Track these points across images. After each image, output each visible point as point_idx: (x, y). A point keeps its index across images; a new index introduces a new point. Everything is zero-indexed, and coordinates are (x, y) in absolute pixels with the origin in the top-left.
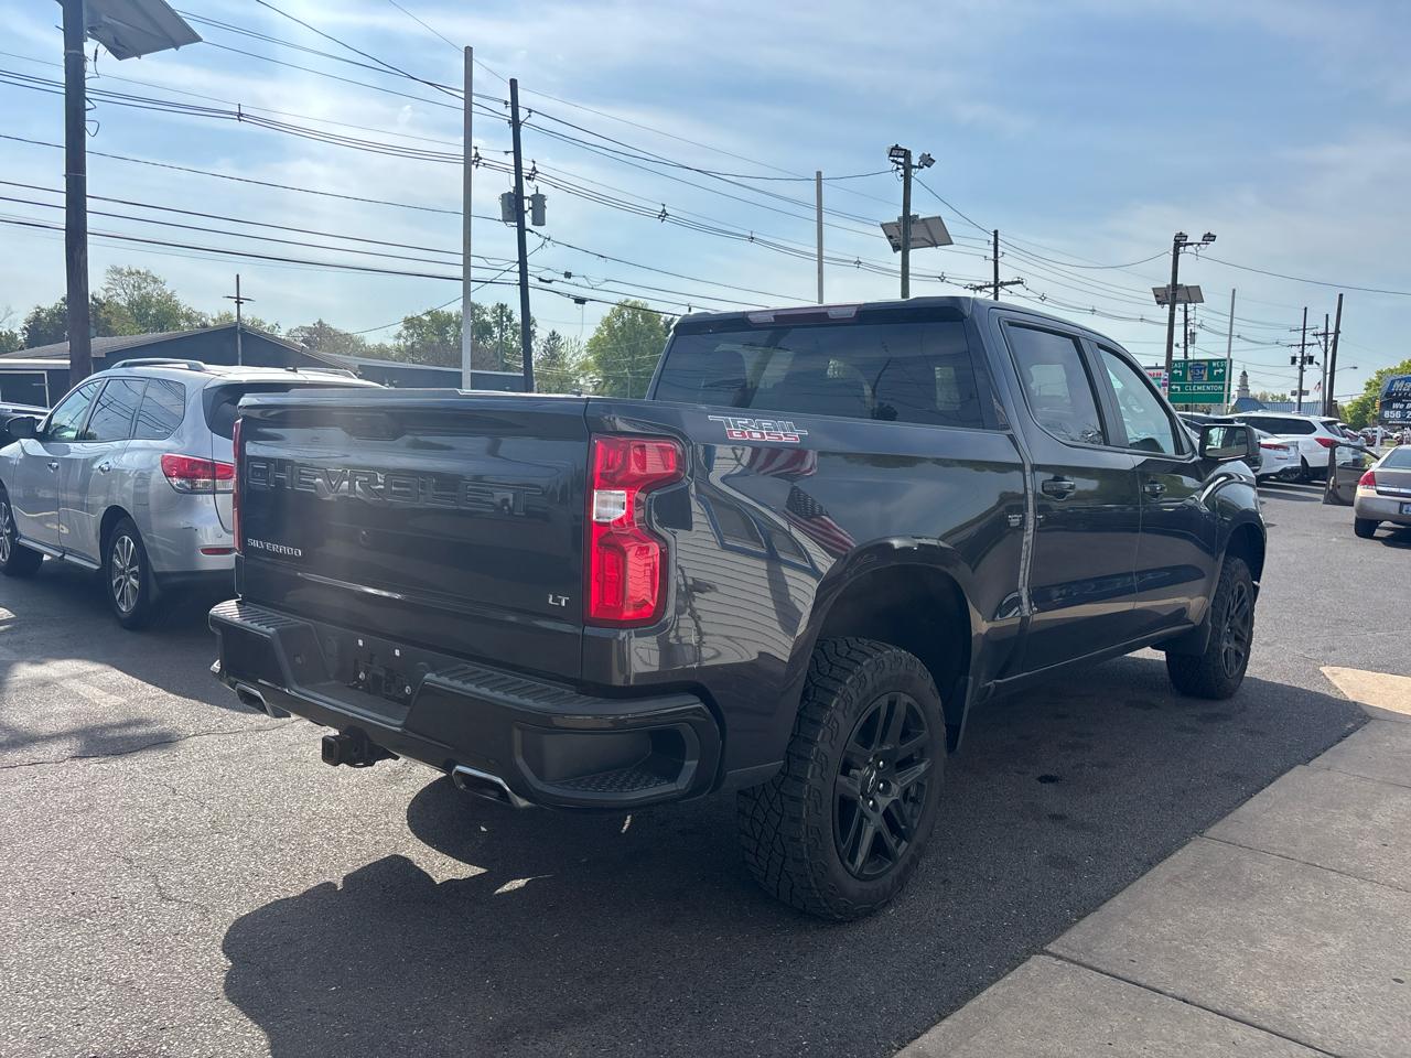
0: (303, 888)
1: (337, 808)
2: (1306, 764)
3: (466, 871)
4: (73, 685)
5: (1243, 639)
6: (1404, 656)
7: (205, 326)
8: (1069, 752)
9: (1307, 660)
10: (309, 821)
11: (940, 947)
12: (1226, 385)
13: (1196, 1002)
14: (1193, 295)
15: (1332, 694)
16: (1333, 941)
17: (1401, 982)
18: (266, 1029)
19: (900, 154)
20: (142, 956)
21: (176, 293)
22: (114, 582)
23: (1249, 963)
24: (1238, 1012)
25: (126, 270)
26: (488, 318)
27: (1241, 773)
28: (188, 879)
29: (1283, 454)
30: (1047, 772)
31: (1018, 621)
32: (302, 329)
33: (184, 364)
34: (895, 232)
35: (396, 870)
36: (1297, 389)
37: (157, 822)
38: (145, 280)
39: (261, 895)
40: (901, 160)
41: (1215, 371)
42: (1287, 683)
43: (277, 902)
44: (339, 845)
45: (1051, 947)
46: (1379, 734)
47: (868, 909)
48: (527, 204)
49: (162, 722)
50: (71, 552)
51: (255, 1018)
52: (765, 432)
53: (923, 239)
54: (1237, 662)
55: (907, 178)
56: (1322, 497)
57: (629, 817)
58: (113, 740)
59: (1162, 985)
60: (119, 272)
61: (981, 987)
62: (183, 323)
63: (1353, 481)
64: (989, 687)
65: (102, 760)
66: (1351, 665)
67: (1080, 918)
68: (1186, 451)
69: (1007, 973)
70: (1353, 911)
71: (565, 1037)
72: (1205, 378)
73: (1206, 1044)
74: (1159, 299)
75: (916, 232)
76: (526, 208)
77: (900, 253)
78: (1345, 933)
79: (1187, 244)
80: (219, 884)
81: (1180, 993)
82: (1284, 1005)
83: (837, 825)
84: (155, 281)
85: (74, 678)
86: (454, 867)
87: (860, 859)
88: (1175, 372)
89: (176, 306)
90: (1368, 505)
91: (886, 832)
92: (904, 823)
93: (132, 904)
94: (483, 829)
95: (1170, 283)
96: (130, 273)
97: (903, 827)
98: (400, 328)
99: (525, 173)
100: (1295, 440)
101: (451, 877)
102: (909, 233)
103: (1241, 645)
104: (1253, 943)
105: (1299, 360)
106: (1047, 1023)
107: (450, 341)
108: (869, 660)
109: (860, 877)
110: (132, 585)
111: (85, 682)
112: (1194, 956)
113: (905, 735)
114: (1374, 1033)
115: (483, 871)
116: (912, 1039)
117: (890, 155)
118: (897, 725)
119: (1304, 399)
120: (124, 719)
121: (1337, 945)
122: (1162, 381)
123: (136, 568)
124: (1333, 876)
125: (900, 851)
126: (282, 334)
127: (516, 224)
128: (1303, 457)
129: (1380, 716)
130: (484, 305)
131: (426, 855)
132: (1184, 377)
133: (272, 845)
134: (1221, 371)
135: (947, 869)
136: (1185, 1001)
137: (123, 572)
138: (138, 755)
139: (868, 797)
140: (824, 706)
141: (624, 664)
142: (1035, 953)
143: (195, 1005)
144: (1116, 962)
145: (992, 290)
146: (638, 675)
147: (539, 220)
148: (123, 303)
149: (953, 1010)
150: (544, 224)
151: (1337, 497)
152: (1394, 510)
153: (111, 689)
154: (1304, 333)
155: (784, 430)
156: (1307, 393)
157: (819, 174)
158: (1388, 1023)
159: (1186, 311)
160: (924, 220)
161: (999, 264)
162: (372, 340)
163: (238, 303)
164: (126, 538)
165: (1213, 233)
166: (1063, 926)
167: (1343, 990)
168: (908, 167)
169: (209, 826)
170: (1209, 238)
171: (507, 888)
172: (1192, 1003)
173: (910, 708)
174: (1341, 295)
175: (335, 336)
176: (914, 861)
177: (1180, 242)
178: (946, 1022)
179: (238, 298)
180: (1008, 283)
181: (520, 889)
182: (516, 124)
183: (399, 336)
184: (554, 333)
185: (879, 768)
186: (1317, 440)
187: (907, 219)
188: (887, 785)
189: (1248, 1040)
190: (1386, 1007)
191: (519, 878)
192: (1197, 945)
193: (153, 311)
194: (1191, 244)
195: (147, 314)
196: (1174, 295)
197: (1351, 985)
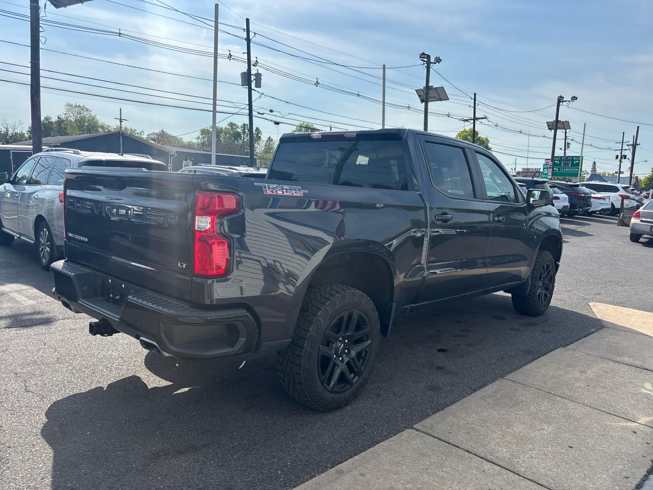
0: (89, 389)
1: (115, 354)
2: (564, 347)
3: (164, 383)
4: (15, 295)
5: (549, 289)
6: (632, 299)
7: (109, 131)
8: (456, 338)
9: (585, 299)
10: (100, 359)
11: (365, 424)
12: (580, 169)
13: (473, 452)
14: (566, 126)
15: (590, 315)
16: (546, 428)
17: (572, 447)
18: (53, 449)
19: (425, 57)
20: (10, 416)
21: (97, 116)
22: (40, 249)
23: (503, 436)
24: (490, 457)
25: (74, 105)
26: (239, 130)
27: (532, 350)
28: (40, 383)
29: (602, 201)
30: (443, 347)
31: (420, 278)
32: (154, 134)
33: (71, 151)
34: (422, 94)
35: (134, 382)
36: (618, 171)
37: (33, 358)
38: (83, 110)
39: (69, 391)
40: (426, 60)
41: (575, 162)
42: (571, 310)
43: (75, 394)
44: (111, 371)
45: (415, 426)
46: (605, 334)
47: (338, 406)
48: (253, 78)
49: (49, 313)
50: (24, 235)
51: (51, 445)
52: (284, 191)
53: (435, 97)
54: (545, 300)
55: (428, 68)
56: (617, 222)
57: (244, 362)
58: (25, 320)
59: (460, 444)
60: (71, 106)
61: (378, 442)
62: (100, 130)
63: (631, 216)
64: (407, 308)
65: (18, 329)
66: (605, 302)
67: (434, 413)
68: (520, 201)
69: (392, 436)
70: (561, 415)
71: (183, 458)
72: (570, 165)
73: (471, 471)
74: (549, 127)
75: (431, 94)
76: (252, 79)
77: (424, 103)
78: (554, 425)
79: (563, 101)
80: (52, 386)
81: (466, 448)
82: (513, 455)
83: (320, 368)
84: (87, 110)
85: (16, 292)
86: (159, 382)
87: (332, 383)
88: (556, 162)
89: (97, 122)
90: (636, 227)
91: (347, 373)
92: (357, 368)
93: (12, 392)
94: (177, 365)
95: (555, 120)
96: (76, 107)
97: (356, 370)
98: (198, 134)
99: (252, 63)
100: (609, 195)
101: (156, 386)
102: (429, 94)
103: (548, 292)
104: (508, 427)
105: (619, 157)
106: (402, 459)
107: (221, 141)
108: (339, 295)
109: (332, 391)
110: (47, 251)
111: (20, 294)
112: (479, 432)
113: (358, 328)
114: (550, 470)
115: (171, 383)
116: (339, 464)
117: (420, 57)
118: (353, 324)
119: (621, 175)
120: (32, 311)
121: (548, 429)
122: (549, 166)
123: (49, 243)
124: (558, 398)
125: (354, 381)
126: (145, 136)
127: (247, 87)
128: (612, 203)
129: (609, 326)
130: (238, 124)
131: (148, 376)
132: (560, 165)
133: (80, 370)
134: (577, 162)
135: (381, 390)
136: (468, 452)
137: (43, 245)
138: (34, 327)
139: (338, 356)
140: (315, 315)
141: (211, 294)
142: (408, 428)
143: (27, 438)
144: (443, 433)
145: (472, 121)
146: (218, 300)
147: (258, 85)
148: (73, 120)
149: (362, 452)
150: (260, 87)
151: (623, 222)
152: (648, 229)
153: (30, 297)
154: (622, 144)
155: (295, 190)
156: (623, 173)
157: (384, 66)
158: (558, 466)
159: (566, 133)
160: (435, 88)
161: (476, 109)
162: (186, 139)
163: (121, 121)
164: (45, 229)
165: (576, 96)
166: (426, 416)
167: (543, 450)
168: (429, 63)
169: (56, 360)
170: (574, 98)
171: (179, 391)
172: (470, 453)
173: (360, 316)
174: (638, 127)
175: (169, 137)
176: (362, 386)
177: (560, 100)
178: (356, 457)
179: (121, 119)
180: (480, 118)
181: (185, 392)
182: (248, 40)
183: (198, 138)
184: (270, 138)
185: (345, 343)
186: (620, 195)
187: (428, 88)
188: (349, 351)
189: (491, 470)
190: (560, 459)
191: (186, 387)
192: (482, 427)
193: (86, 124)
194: (566, 101)
195: (84, 126)
196: (557, 125)
197: (548, 448)
